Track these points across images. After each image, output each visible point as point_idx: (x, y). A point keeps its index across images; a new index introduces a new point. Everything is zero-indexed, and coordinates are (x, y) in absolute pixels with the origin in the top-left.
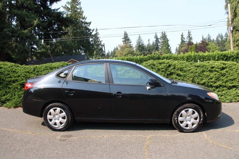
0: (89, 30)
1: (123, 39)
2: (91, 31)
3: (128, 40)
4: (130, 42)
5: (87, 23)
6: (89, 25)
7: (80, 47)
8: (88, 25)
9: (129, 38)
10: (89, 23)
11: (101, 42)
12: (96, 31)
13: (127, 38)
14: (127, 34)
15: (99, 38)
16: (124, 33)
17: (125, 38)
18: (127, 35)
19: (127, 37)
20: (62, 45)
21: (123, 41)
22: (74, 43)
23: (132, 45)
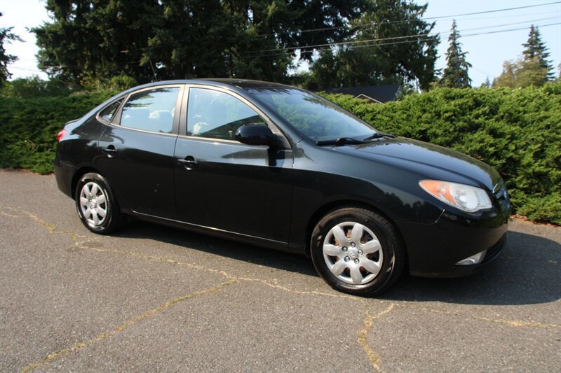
0: (423, 25)
1: (526, 45)
2: (428, 28)
3: (541, 48)
4: (546, 55)
5: (417, 8)
6: (422, 13)
7: (399, 67)
8: (419, 12)
9: (542, 44)
10: (421, 7)
11: (463, 55)
12: (454, 28)
13: (536, 43)
14: (537, 31)
15: (460, 45)
16: (530, 30)
17: (531, 44)
18: (537, 34)
19: (539, 40)
20: (353, 62)
21: (524, 53)
22: (381, 57)
23: (550, 62)
